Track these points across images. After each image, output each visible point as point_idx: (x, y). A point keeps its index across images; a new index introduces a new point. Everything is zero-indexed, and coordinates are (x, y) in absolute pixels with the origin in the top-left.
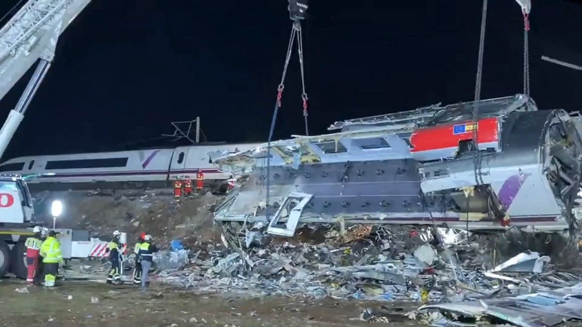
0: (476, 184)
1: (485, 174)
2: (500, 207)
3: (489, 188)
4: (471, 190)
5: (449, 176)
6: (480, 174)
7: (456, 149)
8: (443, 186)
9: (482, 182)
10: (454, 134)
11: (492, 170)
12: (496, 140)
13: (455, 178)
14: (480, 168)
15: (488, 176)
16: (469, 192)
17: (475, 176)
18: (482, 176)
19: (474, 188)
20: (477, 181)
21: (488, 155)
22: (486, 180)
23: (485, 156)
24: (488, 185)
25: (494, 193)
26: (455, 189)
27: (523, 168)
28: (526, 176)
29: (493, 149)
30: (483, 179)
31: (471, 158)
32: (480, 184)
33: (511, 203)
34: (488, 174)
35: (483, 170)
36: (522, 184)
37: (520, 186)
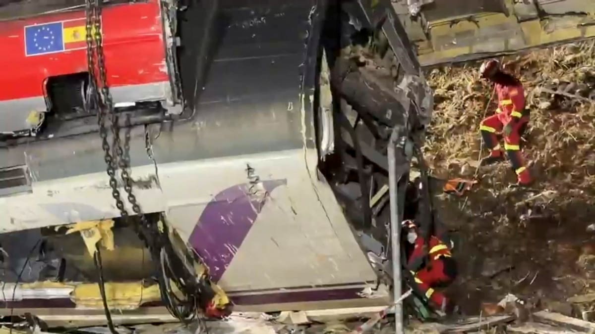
0: (117, 213)
1: (145, 184)
2: (199, 272)
3: (160, 224)
4: (103, 234)
5: (31, 191)
6: (129, 182)
7: (39, 104)
8: (12, 221)
9: (136, 207)
10: (27, 55)
11: (165, 171)
12: (162, 77)
13: (50, 194)
14: (126, 165)
15: (154, 190)
16: (97, 237)
17: (111, 190)
18: (135, 190)
19: (112, 224)
20: (120, 204)
21: (146, 124)
22: (148, 202)
23: (136, 125)
24: (155, 217)
25: (176, 235)
26: (53, 227)
27: (258, 161)
28: (270, 186)
29: (158, 103)
30: (139, 201)
31: (92, 132)
32: (132, 213)
33: (229, 260)
34: (154, 182)
35: (137, 173)
36: (259, 211)
37: (254, 217)
